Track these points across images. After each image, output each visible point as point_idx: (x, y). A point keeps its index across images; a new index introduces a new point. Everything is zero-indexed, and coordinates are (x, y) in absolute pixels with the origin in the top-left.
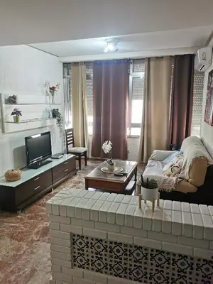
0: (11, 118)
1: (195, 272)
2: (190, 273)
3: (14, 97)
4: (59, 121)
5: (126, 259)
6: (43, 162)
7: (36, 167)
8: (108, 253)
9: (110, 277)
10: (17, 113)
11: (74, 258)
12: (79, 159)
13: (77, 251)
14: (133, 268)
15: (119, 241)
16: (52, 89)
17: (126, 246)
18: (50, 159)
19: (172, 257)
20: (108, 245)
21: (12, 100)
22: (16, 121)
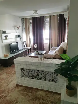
0: (5, 38)
1: (52, 76)
2: (51, 76)
3: (5, 31)
4: (20, 38)
5: (35, 74)
6: (16, 52)
7: (13, 53)
8: (30, 73)
9: (31, 79)
10: (6, 36)
11: (22, 75)
12: (28, 51)
13: (23, 73)
14: (37, 76)
15: (33, 69)
16: (18, 28)
17: (35, 70)
18: (18, 51)
19: (46, 72)
20: (30, 70)
21: (4, 32)
22: (6, 39)
